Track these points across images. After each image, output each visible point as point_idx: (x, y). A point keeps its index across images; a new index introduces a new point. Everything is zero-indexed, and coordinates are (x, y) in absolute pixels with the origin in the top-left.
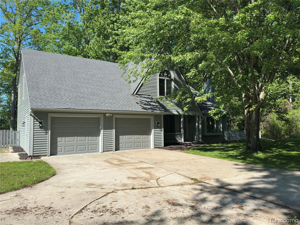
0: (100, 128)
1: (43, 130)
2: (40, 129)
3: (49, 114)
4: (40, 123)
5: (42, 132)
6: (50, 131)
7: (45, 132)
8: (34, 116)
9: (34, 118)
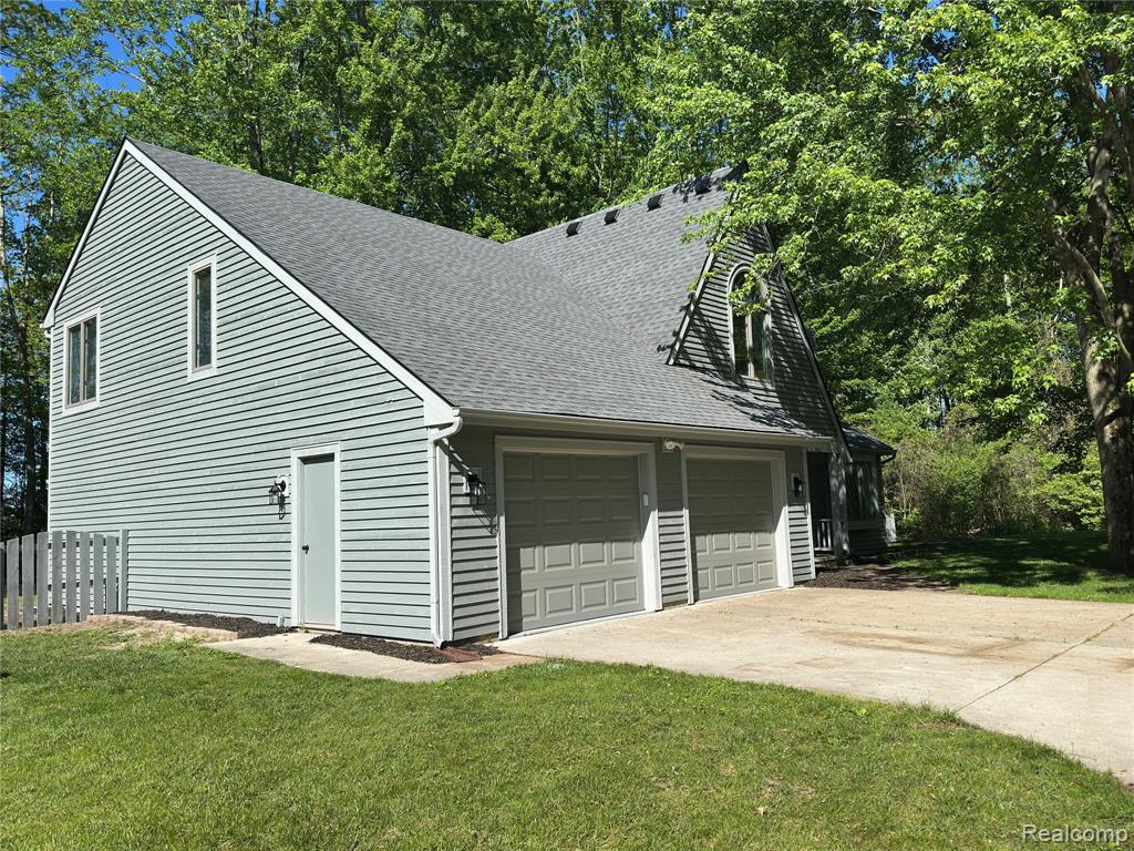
0: (646, 503)
1: (480, 512)
2: (470, 512)
3: (497, 437)
4: (472, 480)
5: (477, 522)
6: (502, 519)
7: (487, 523)
8: (451, 448)
9: (453, 461)
